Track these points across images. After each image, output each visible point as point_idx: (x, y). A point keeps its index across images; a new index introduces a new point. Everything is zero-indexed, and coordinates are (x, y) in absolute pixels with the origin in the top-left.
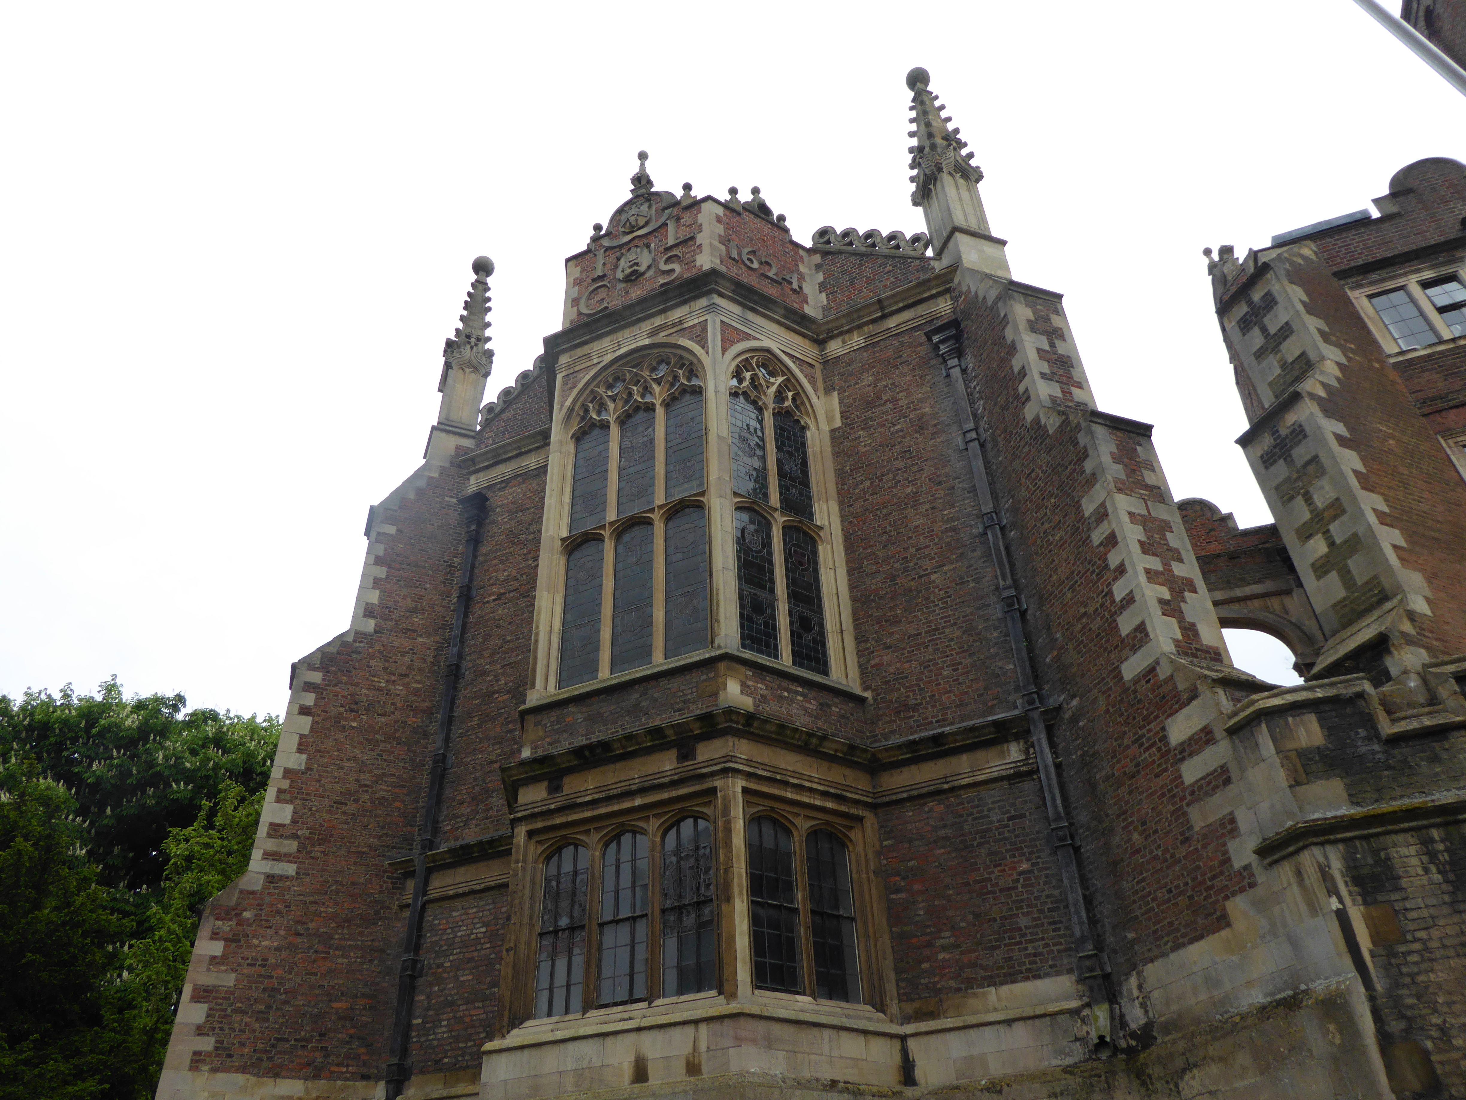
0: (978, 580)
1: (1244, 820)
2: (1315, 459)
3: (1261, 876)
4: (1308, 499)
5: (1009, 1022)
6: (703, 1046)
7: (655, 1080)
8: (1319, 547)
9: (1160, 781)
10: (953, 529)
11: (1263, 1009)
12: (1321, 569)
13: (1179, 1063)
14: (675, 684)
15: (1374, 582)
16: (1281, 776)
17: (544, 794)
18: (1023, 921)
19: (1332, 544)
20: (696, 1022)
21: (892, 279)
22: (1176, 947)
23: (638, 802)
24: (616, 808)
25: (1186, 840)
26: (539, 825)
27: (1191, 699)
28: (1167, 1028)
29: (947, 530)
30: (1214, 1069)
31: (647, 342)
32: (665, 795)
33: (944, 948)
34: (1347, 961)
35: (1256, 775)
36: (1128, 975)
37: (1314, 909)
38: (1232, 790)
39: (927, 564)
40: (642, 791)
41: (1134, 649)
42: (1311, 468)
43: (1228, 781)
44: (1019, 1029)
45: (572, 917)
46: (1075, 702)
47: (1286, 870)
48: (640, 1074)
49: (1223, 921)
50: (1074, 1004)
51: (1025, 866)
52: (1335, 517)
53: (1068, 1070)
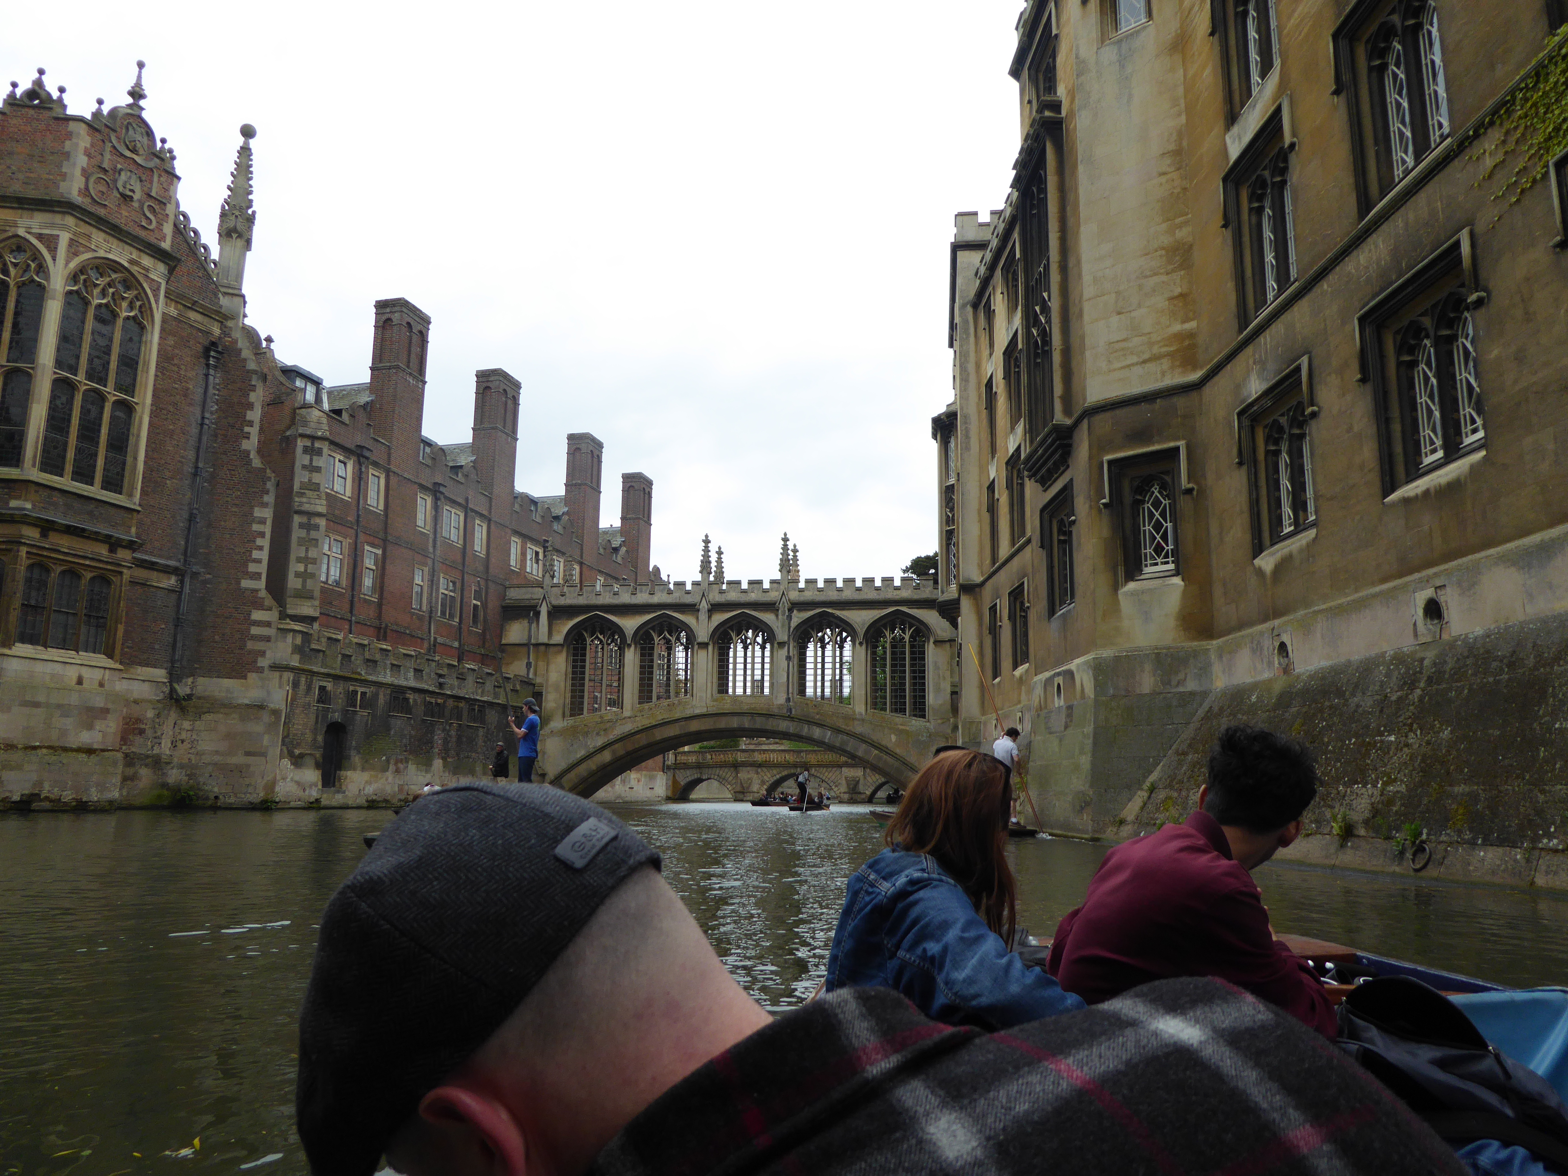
0: (184, 495)
1: (269, 654)
2: (317, 540)
3: (266, 671)
4: (307, 550)
5: (144, 681)
6: (106, 678)
7: (86, 685)
8: (301, 568)
9: (240, 626)
10: (181, 462)
11: (247, 705)
12: (297, 575)
13: (205, 710)
14: (112, 511)
15: (312, 591)
16: (290, 650)
17: (37, 536)
18: (157, 647)
19: (306, 570)
20: (105, 668)
21: (200, 285)
22: (218, 677)
23: (87, 562)
24: (76, 561)
25: (240, 649)
26: (35, 551)
27: (267, 610)
28: (199, 698)
29: (179, 461)
30: (221, 716)
31: (126, 264)
32: (101, 566)
33: (128, 647)
34: (285, 703)
35: (281, 645)
36: (188, 677)
37: (280, 687)
38: (268, 644)
39: (168, 474)
40: (92, 559)
41: (251, 578)
42: (314, 542)
43: (269, 641)
44: (147, 684)
45: (37, 600)
46: (208, 576)
47: (277, 674)
48: (80, 682)
49: (245, 677)
50: (166, 681)
51: (163, 626)
52: (312, 563)
53: (158, 701)
